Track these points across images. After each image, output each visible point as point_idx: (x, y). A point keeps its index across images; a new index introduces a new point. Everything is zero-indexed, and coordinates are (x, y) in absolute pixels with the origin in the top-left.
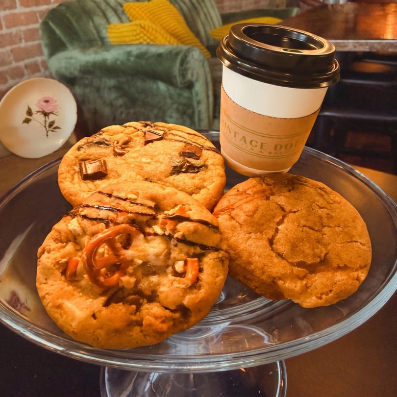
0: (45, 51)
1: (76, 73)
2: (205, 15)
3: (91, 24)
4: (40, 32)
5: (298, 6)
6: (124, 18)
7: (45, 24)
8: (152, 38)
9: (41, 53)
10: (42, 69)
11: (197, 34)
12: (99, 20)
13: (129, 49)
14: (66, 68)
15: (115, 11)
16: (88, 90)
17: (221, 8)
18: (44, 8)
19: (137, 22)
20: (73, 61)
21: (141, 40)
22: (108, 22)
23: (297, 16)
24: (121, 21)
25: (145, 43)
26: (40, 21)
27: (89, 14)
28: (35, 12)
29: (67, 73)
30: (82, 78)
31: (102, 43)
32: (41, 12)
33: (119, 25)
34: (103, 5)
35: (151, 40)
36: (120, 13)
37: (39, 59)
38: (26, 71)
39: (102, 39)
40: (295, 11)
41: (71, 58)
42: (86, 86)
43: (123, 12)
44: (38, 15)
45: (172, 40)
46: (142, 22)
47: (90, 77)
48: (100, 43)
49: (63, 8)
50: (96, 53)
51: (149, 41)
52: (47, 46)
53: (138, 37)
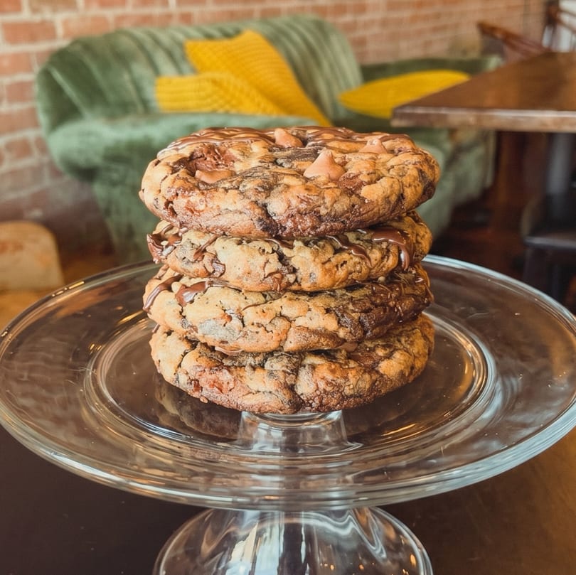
0: (43, 119)
1: (97, 160)
2: (331, 66)
3: (126, 77)
4: (36, 89)
5: (501, 53)
6: (185, 67)
7: (46, 75)
8: (234, 102)
9: (36, 124)
10: (36, 153)
11: (316, 98)
12: (140, 69)
13: (192, 120)
14: (80, 151)
15: (170, 55)
16: (117, 192)
17: (360, 55)
18: (44, 46)
19: (208, 75)
20: (93, 140)
21: (215, 106)
22: (156, 71)
23: (499, 70)
24: (180, 72)
25: (221, 111)
26: (37, 69)
27: (123, 59)
28: (28, 55)
29: (81, 161)
30: (108, 169)
31: (146, 109)
32: (39, 55)
33: (177, 80)
34: (149, 44)
35: (233, 106)
36: (177, 57)
37: (30, 134)
38: (7, 156)
39: (145, 104)
40: (494, 62)
41: (89, 134)
42: (114, 184)
43: (184, 57)
44: (34, 59)
45: (270, 107)
46: (217, 75)
47: (121, 168)
48: (140, 108)
49: (78, 48)
50: (135, 125)
51: (227, 107)
52: (47, 111)
53: (209, 100)
